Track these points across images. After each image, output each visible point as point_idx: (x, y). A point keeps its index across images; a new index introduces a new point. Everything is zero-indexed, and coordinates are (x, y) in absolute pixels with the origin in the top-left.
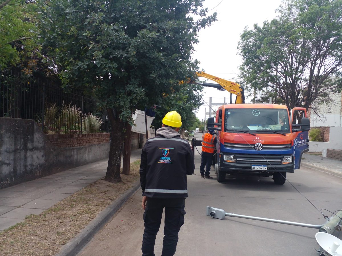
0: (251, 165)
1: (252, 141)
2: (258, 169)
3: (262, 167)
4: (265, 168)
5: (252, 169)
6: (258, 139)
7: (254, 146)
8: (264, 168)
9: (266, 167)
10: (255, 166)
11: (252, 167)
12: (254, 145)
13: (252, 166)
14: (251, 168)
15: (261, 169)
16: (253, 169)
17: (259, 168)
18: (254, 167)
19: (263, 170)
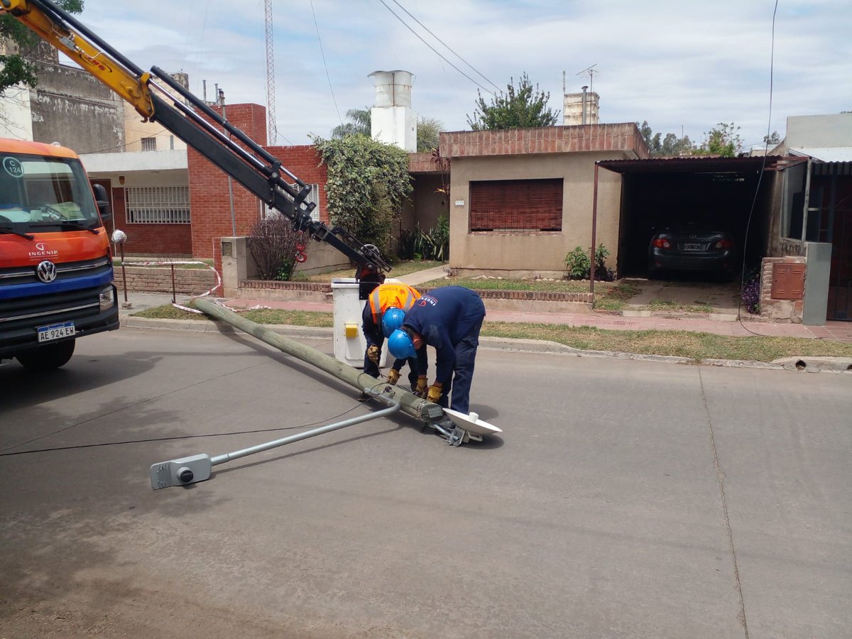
0: (36, 330)
1: (28, 258)
2: (55, 338)
3: (63, 329)
4: (72, 331)
5: (40, 340)
6: (43, 249)
7: (32, 273)
8: (69, 332)
9: (73, 327)
10: (46, 329)
11: (40, 334)
12: (34, 268)
13: (40, 330)
14: (36, 337)
15: (61, 336)
16: (43, 340)
17: (56, 333)
18: (44, 332)
19: (66, 336)
